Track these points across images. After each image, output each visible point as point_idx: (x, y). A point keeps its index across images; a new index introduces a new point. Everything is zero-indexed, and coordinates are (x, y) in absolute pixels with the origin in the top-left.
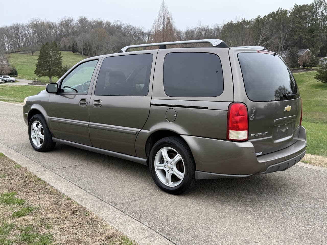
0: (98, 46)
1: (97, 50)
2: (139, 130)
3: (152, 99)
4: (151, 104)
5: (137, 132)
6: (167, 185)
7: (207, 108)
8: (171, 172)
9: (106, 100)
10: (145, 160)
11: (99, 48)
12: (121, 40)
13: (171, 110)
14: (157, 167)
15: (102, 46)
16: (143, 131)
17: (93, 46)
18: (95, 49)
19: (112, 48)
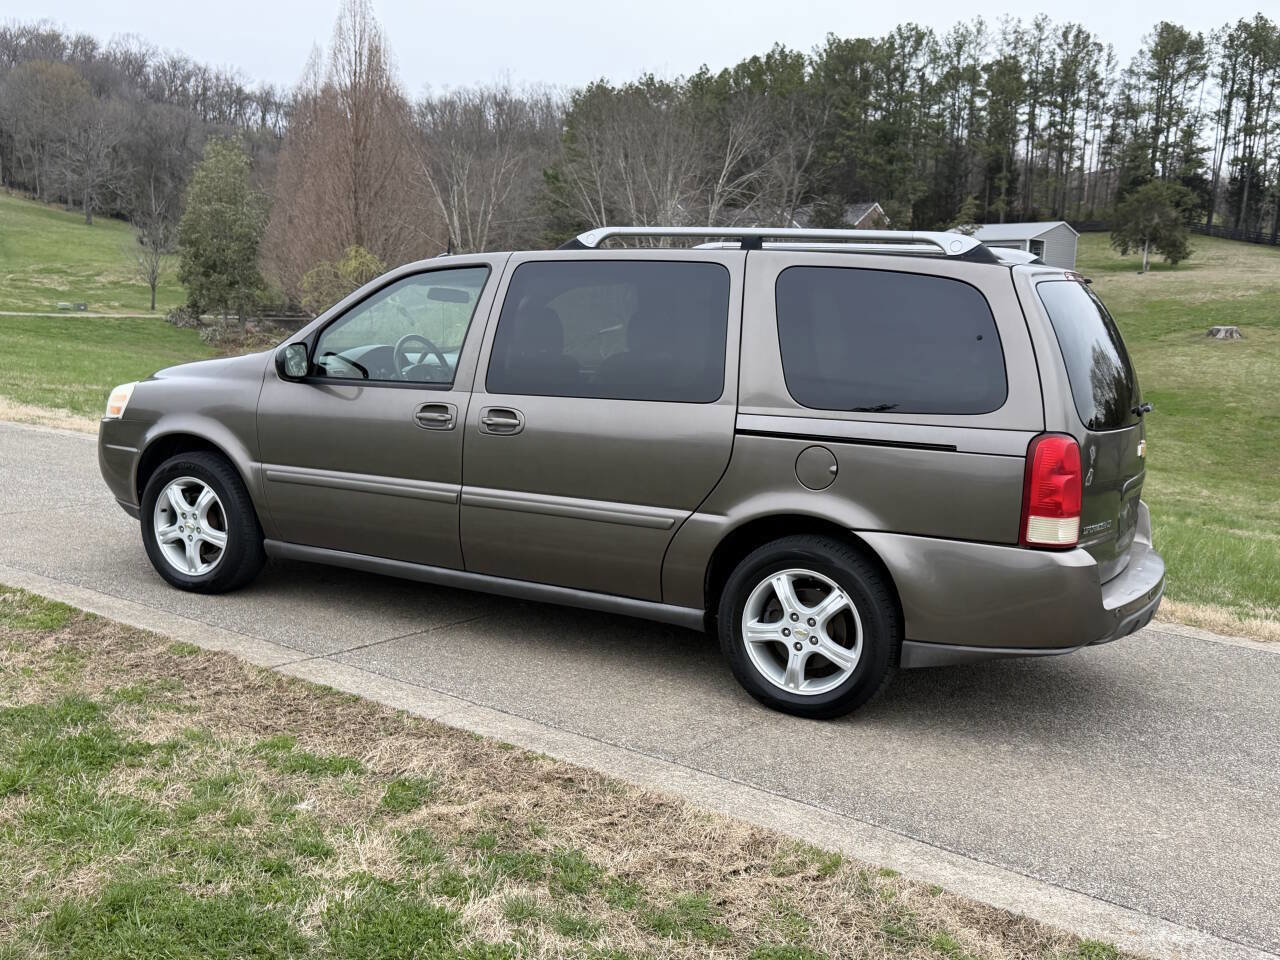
0: (42, 136)
1: (35, 155)
2: (684, 514)
3: (737, 413)
4: (737, 431)
5: (676, 519)
6: (790, 689)
7: (952, 448)
8: (808, 648)
9: (537, 412)
10: (699, 613)
11: (47, 148)
12: (144, 117)
13: (817, 452)
14: (750, 635)
15: (62, 140)
16: (698, 516)
17: (17, 137)
18: (29, 150)
19: (106, 150)
